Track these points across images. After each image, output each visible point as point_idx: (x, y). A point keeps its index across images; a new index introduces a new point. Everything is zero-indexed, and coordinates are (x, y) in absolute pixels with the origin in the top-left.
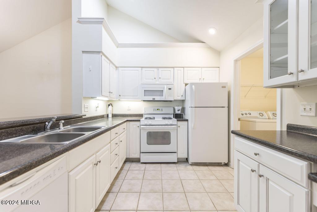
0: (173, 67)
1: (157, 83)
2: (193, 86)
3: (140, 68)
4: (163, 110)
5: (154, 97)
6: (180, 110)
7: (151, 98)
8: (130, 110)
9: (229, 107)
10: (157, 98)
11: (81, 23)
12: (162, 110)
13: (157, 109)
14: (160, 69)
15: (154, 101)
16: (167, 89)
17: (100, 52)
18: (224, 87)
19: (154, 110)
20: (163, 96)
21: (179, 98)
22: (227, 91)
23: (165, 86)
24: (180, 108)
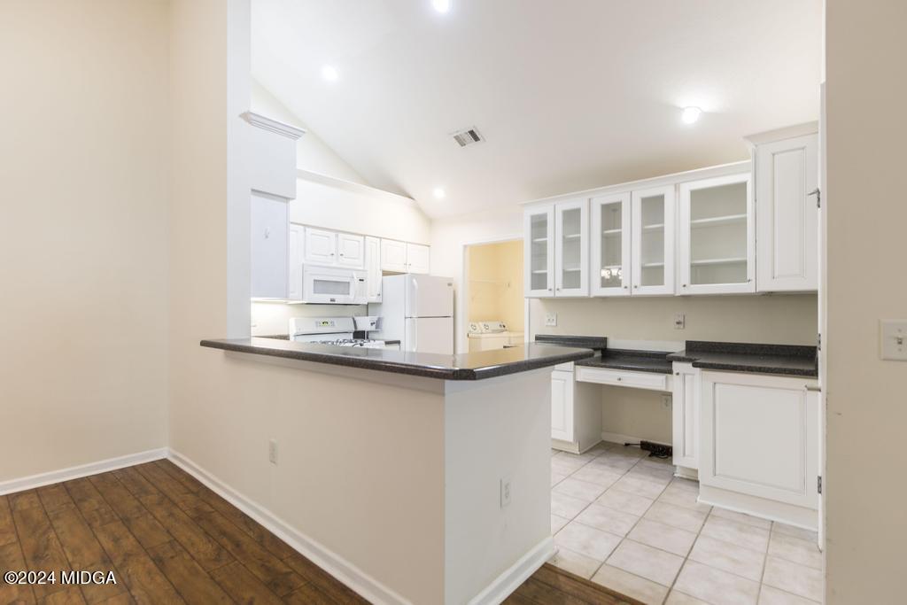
0: (365, 236)
1: (334, 265)
2: (414, 281)
3: (302, 227)
5: (333, 296)
6: (374, 323)
7: (326, 298)
9: (454, 317)
10: (340, 299)
11: (250, 123)
13: (323, 323)
14: (341, 235)
15: (332, 304)
16: (357, 280)
17: (287, 199)
18: (450, 285)
19: (317, 323)
20: (348, 294)
21: (374, 299)
22: (452, 290)
23: (355, 274)
24: (375, 319)
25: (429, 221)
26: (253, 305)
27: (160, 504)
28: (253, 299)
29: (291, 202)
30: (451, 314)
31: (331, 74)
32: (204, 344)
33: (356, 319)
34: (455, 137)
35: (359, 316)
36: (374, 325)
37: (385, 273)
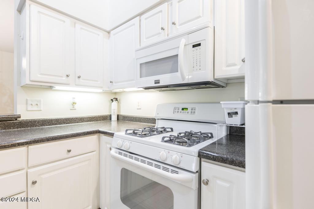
4: (196, 111)
6: (236, 113)
8: (140, 109)
12: (193, 111)
13: (183, 109)
20: (177, 71)
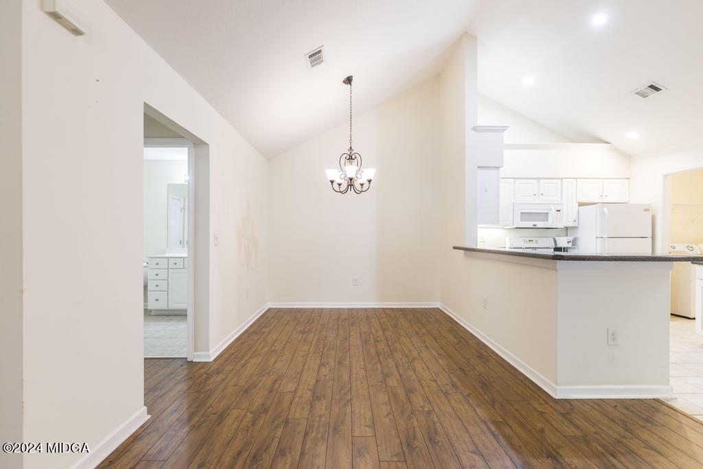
0: (561, 179)
1: (537, 201)
2: (605, 209)
3: (513, 180)
5: (535, 223)
6: (570, 242)
7: (530, 224)
9: (653, 237)
10: (540, 224)
11: (476, 131)
12: (537, 242)
13: (529, 241)
14: (542, 181)
15: (535, 228)
16: (554, 211)
17: (498, 168)
18: (647, 210)
19: (524, 241)
20: (547, 221)
21: (570, 224)
22: (651, 215)
23: (552, 207)
24: (571, 238)
25: (628, 158)
26: (478, 229)
27: (436, 322)
28: (479, 226)
29: (501, 169)
30: (650, 235)
31: (529, 81)
32: (455, 248)
33: (556, 238)
34: (636, 93)
35: (559, 236)
36: (571, 244)
37: (581, 204)
